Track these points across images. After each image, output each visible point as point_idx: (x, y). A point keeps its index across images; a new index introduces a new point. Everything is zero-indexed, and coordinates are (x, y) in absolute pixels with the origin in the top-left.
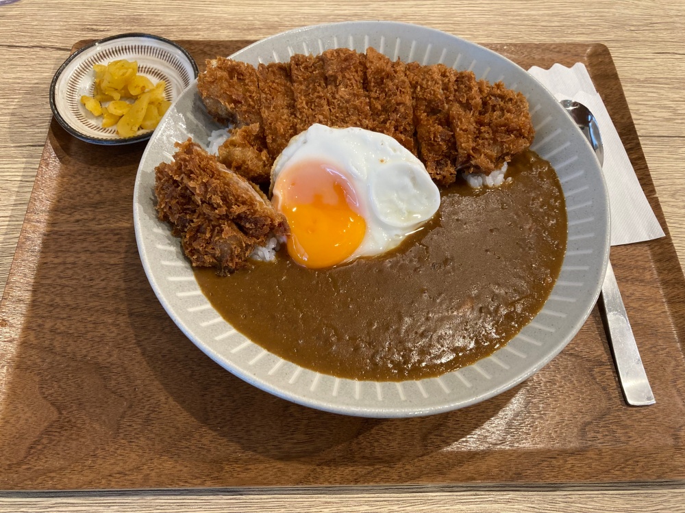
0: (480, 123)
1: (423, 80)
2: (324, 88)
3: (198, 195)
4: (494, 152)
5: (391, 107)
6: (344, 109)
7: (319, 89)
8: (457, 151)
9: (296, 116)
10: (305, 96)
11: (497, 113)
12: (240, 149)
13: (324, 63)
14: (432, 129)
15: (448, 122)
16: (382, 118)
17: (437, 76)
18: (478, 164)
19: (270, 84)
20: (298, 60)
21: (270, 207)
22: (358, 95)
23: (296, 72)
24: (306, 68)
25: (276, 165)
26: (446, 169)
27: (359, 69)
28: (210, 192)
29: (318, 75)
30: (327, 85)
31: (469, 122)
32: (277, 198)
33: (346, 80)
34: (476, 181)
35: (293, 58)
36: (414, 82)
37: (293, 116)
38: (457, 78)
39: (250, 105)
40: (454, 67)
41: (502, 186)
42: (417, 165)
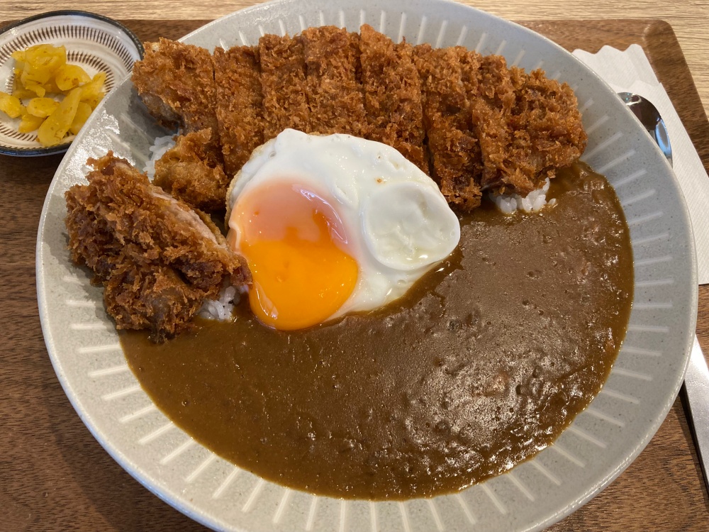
0: (513, 126)
1: (436, 67)
2: (302, 79)
3: (120, 232)
4: (532, 165)
5: (393, 104)
6: (328, 108)
7: (296, 80)
8: (483, 164)
9: (263, 118)
10: (277, 90)
11: (536, 112)
12: (184, 164)
13: (303, 46)
14: (449, 135)
15: (470, 125)
16: (380, 119)
17: (455, 63)
18: (512, 182)
19: (230, 74)
20: (269, 43)
21: (224, 246)
22: (348, 89)
23: (265, 58)
24: (280, 53)
25: (234, 186)
26: (468, 189)
27: (350, 54)
28: (136, 227)
29: (295, 62)
30: (306, 75)
31: (499, 125)
32: (234, 231)
33: (332, 69)
34: (508, 204)
35: (263, 40)
36: (424, 71)
37: (260, 118)
38: (482, 65)
39: (201, 103)
40: (477, 51)
41: (544, 211)
42: (428, 185)
